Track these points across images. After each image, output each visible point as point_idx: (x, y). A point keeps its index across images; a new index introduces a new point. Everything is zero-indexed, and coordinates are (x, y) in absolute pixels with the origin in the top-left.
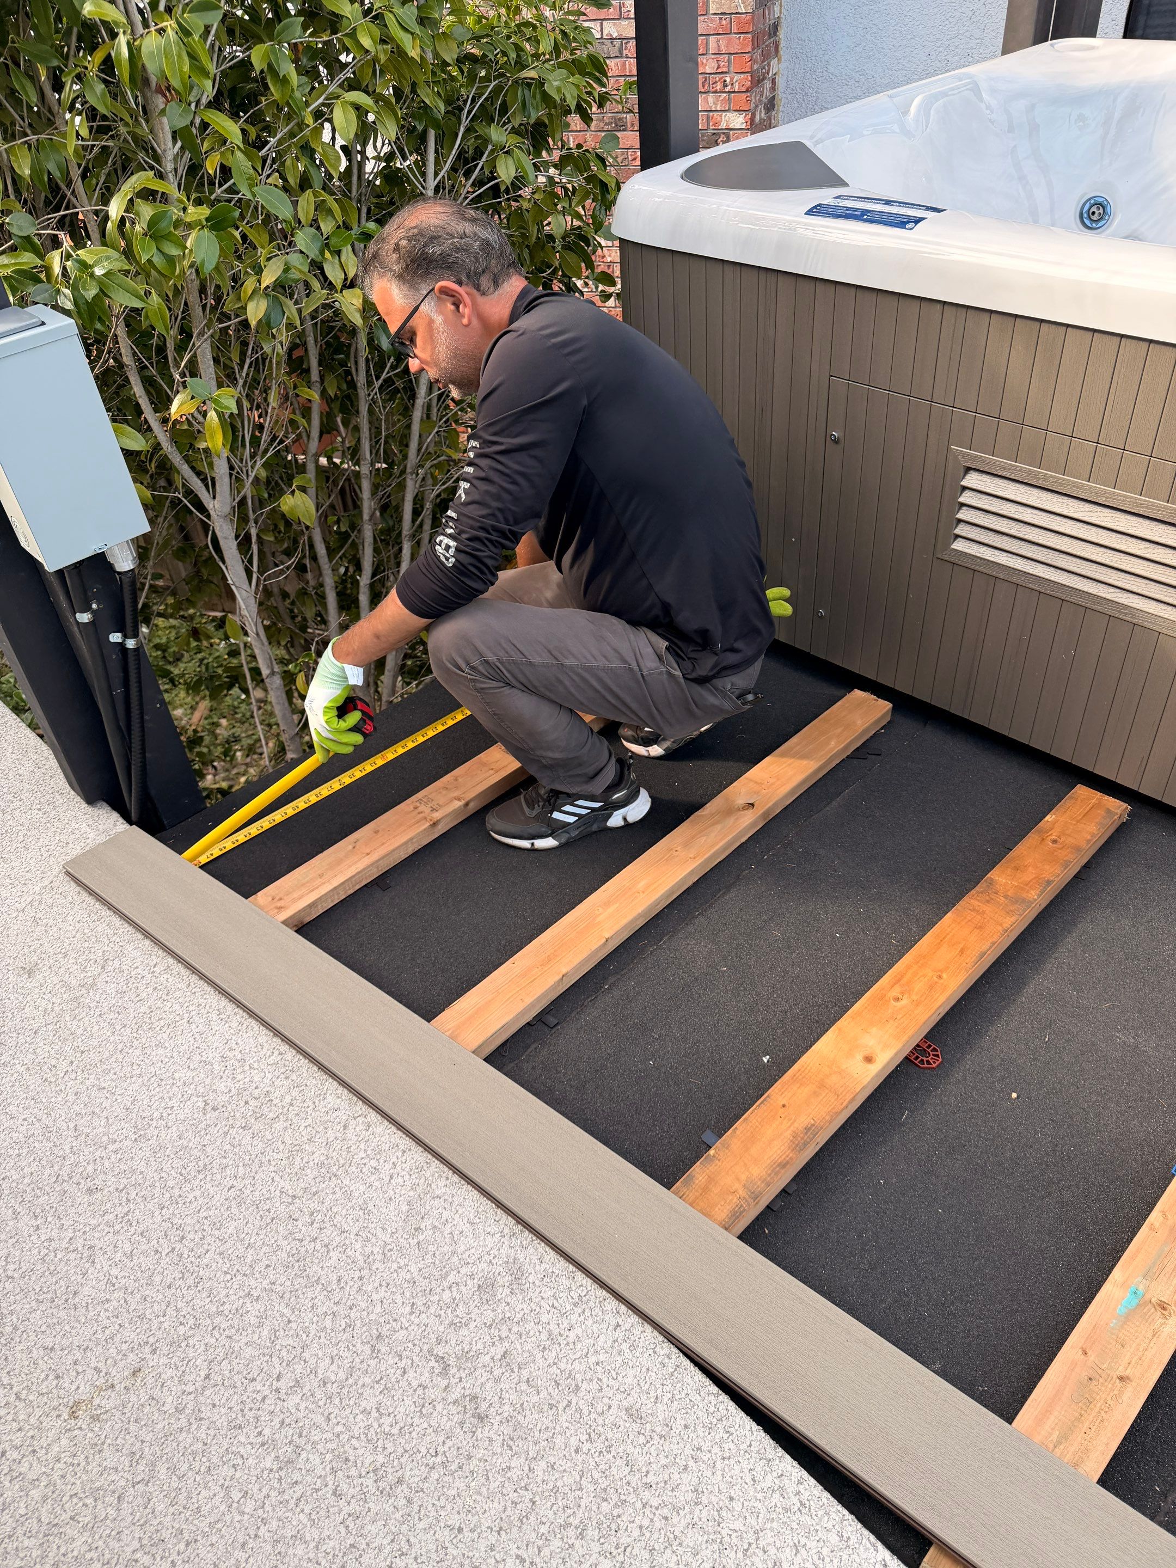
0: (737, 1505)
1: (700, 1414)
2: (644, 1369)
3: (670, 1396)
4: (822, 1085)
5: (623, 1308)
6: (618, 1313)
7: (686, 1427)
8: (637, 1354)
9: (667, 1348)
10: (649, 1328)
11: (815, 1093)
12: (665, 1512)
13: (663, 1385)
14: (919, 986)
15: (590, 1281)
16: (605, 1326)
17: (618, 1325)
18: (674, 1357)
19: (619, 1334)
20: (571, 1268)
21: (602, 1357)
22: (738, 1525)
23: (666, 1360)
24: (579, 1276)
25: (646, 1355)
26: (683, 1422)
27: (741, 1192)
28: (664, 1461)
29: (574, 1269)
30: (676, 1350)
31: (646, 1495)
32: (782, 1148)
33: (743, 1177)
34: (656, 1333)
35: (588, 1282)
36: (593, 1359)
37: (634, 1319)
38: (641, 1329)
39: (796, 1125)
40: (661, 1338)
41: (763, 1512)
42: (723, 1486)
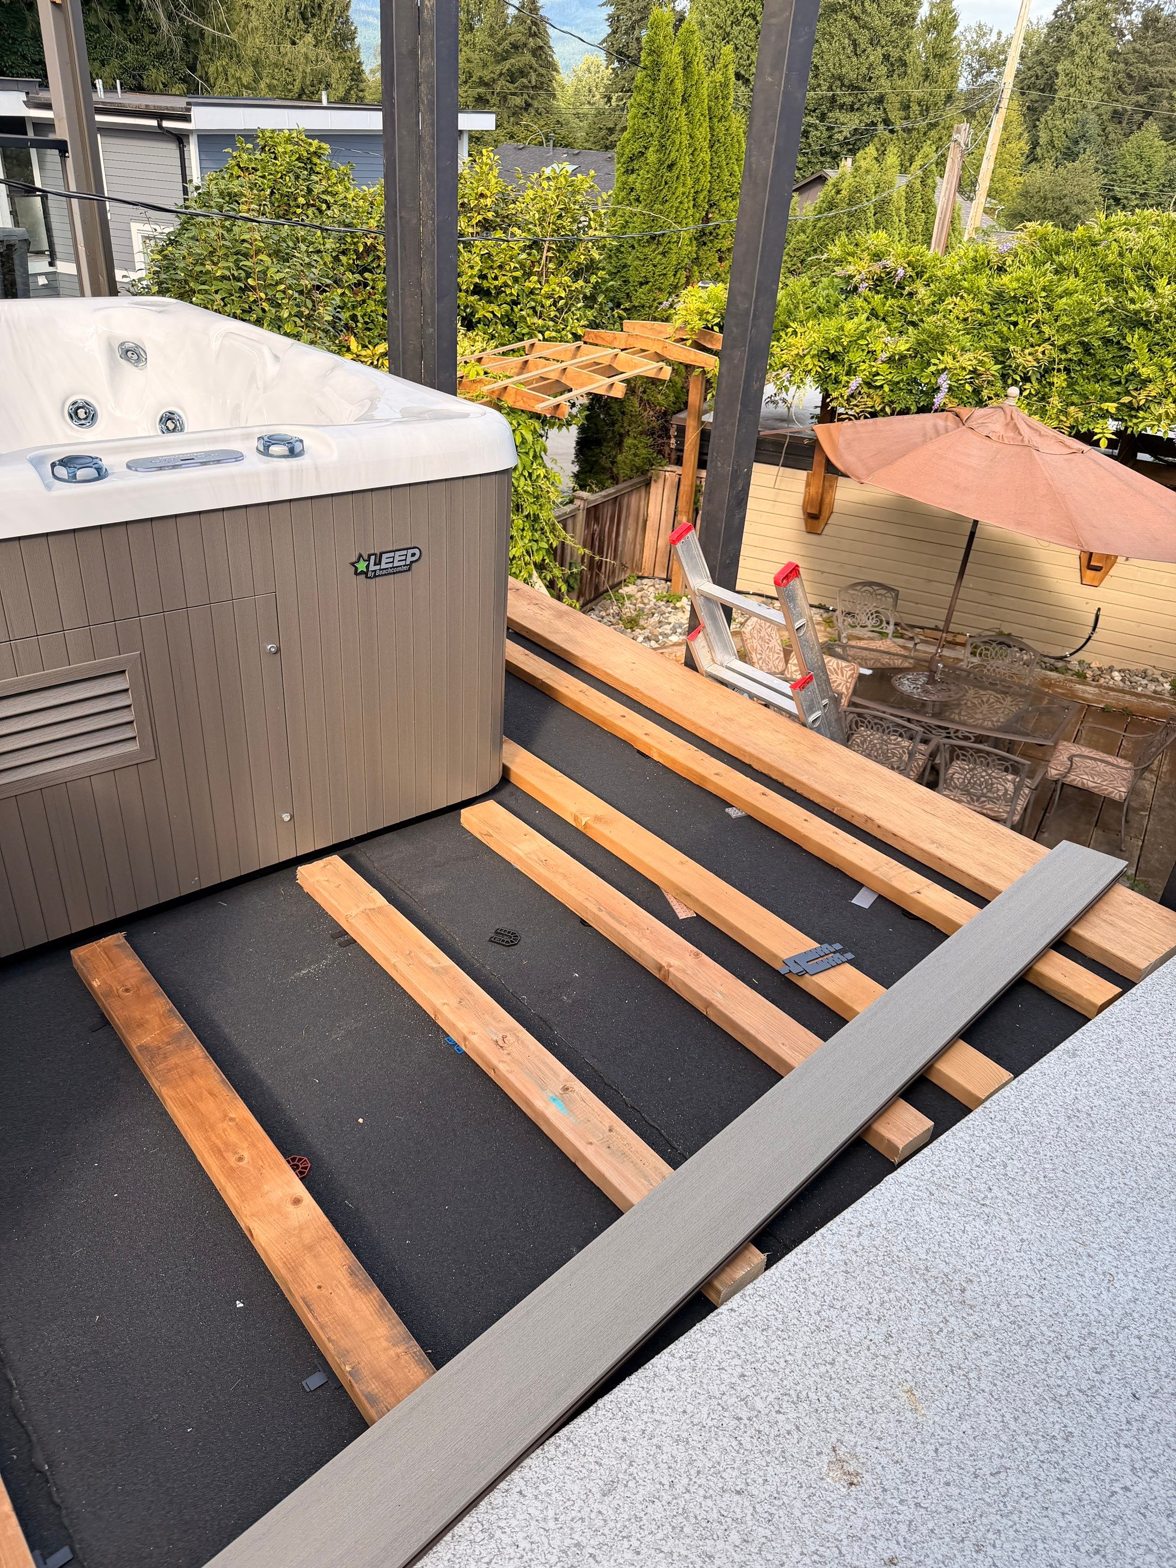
0: (690, 1408)
1: (613, 1425)
2: (568, 1472)
3: (595, 1450)
4: (310, 1248)
5: (503, 1485)
6: (507, 1491)
7: (624, 1440)
8: (552, 1476)
9: (550, 1446)
10: (527, 1462)
11: (315, 1256)
12: (693, 1472)
13: (585, 1455)
14: (233, 1137)
15: (467, 1518)
16: (520, 1506)
17: (520, 1492)
18: (559, 1442)
19: (529, 1492)
20: (448, 1538)
21: (551, 1514)
22: (705, 1410)
23: (561, 1449)
24: (458, 1529)
25: (554, 1468)
26: (620, 1441)
27: (399, 1351)
28: (652, 1466)
29: (450, 1534)
30: (552, 1439)
31: (679, 1488)
32: (365, 1300)
33: (385, 1344)
34: (533, 1455)
35: (467, 1520)
36: (551, 1524)
37: (515, 1475)
38: (527, 1470)
39: (344, 1282)
40: (539, 1451)
41: (695, 1388)
42: (675, 1417)
